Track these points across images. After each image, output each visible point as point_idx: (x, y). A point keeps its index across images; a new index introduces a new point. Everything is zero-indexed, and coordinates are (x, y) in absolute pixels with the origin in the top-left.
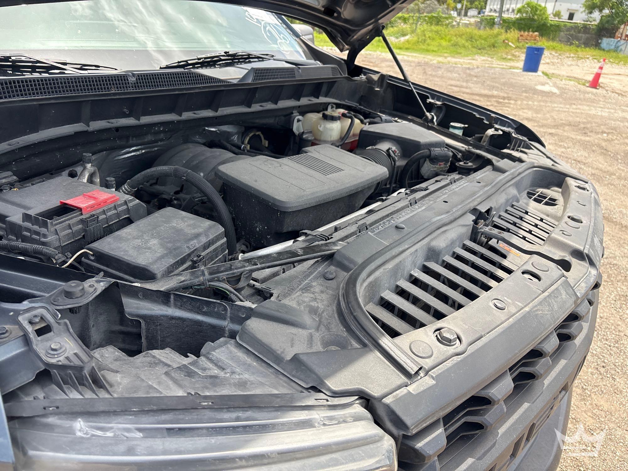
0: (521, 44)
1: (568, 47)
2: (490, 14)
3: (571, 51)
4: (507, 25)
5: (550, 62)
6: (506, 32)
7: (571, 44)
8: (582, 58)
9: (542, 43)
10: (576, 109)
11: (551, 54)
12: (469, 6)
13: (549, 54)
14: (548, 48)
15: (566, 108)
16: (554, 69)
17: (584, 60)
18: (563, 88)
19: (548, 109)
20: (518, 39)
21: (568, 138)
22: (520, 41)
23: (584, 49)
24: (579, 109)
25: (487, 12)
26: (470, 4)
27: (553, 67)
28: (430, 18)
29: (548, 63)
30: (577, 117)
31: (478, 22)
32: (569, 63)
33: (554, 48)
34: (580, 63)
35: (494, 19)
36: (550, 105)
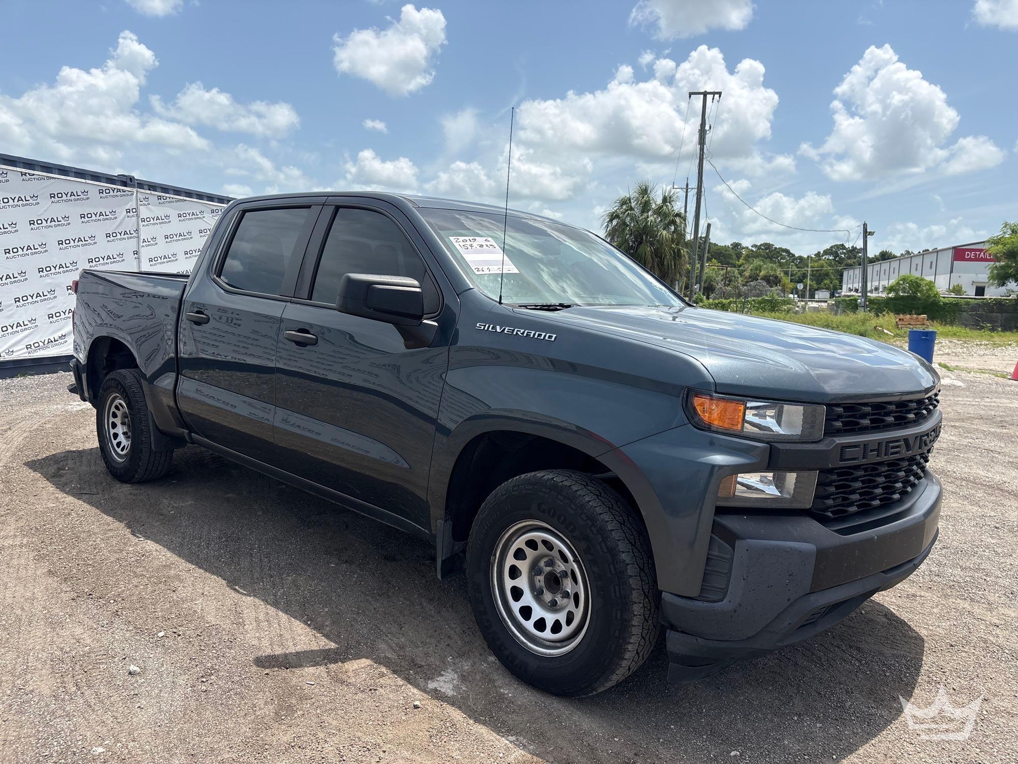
0: (903, 331)
1: (976, 333)
2: (849, 294)
3: (982, 336)
4: (878, 307)
5: (950, 352)
6: (878, 316)
7: (983, 328)
8: (1001, 346)
9: (934, 327)
10: (991, 402)
11: (951, 342)
12: (815, 286)
13: (947, 342)
14: (946, 335)
15: (976, 402)
16: (959, 361)
17: (1004, 348)
18: (971, 381)
19: (948, 402)
20: (897, 324)
21: (977, 430)
22: (900, 326)
23: (1002, 334)
24: (994, 402)
25: (844, 292)
26: (817, 284)
27: (957, 358)
28: (760, 303)
29: (948, 354)
30: (992, 410)
31: (833, 304)
32: (982, 353)
33: (955, 334)
34: (997, 351)
35: (856, 300)
36: (951, 399)
